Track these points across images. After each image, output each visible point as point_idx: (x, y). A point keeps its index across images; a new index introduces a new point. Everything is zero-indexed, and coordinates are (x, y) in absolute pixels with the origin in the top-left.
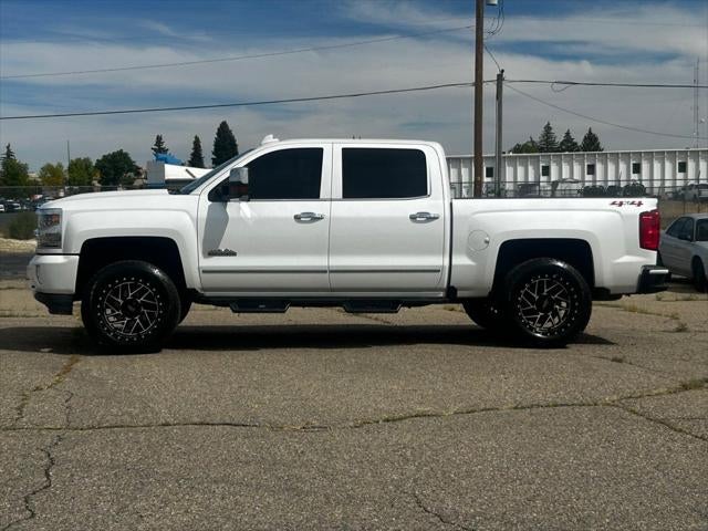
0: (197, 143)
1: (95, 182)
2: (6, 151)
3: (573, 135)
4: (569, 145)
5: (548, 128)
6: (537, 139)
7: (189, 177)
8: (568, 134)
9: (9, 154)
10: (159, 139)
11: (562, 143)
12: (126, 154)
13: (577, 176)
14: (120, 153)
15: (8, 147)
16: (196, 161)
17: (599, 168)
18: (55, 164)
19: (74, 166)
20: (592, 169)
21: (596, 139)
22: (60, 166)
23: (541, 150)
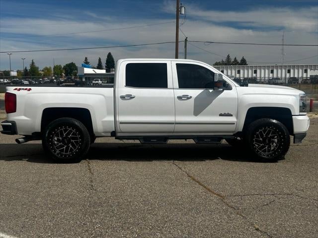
0: (100, 60)
1: (63, 74)
2: (31, 62)
3: (237, 59)
4: (235, 63)
5: (228, 56)
6: (224, 60)
7: (94, 73)
8: (235, 58)
9: (33, 63)
10: (86, 58)
11: (233, 62)
12: (74, 64)
13: (233, 74)
14: (72, 63)
15: (32, 61)
16: (100, 67)
17: (242, 71)
18: (48, 67)
19: (56, 68)
20: (239, 72)
21: (245, 61)
22: (50, 68)
23: (226, 64)
